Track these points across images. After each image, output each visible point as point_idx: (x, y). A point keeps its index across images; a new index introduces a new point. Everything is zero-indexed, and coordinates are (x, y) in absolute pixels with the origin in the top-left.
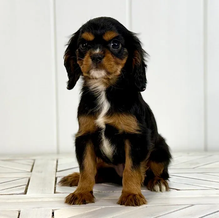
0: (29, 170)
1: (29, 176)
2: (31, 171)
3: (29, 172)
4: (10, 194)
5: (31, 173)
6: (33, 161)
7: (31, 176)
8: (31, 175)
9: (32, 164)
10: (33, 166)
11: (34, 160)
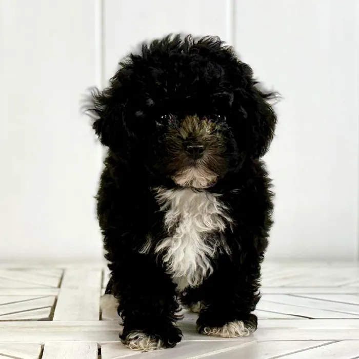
0: (56, 285)
1: (56, 294)
2: (59, 286)
3: (54, 288)
4: (25, 320)
5: (59, 289)
6: (61, 272)
7: (59, 294)
8: (59, 292)
9: (60, 276)
10: (62, 279)
11: (64, 270)
